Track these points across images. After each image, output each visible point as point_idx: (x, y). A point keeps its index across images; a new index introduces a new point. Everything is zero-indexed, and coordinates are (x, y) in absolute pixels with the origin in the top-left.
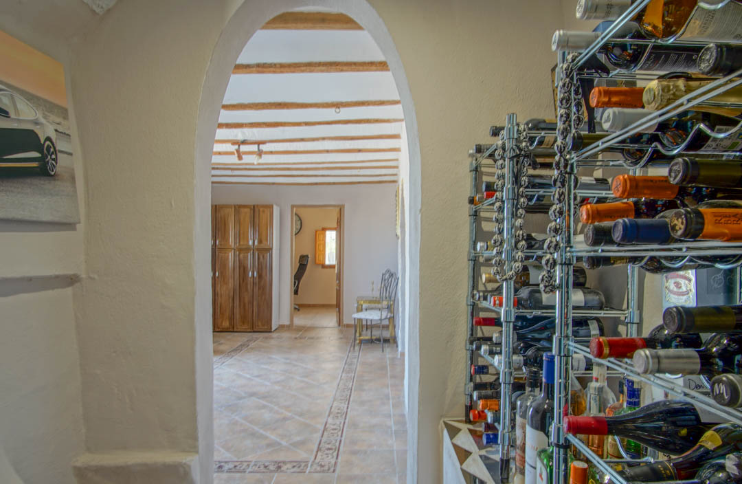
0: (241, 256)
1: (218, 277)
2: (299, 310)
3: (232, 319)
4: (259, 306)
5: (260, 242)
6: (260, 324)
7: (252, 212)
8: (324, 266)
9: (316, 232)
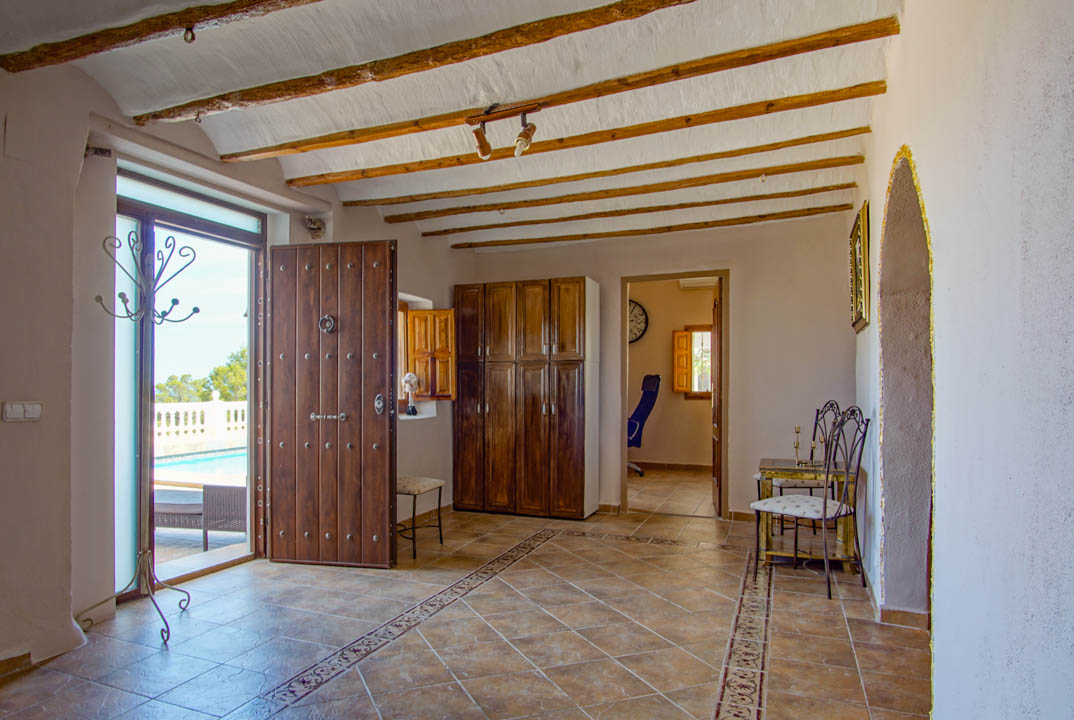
0: (529, 374)
1: (488, 414)
2: (642, 475)
3: (512, 490)
4: (559, 468)
5: (562, 347)
6: (561, 504)
7: (547, 293)
8: (689, 396)
9: (674, 332)
